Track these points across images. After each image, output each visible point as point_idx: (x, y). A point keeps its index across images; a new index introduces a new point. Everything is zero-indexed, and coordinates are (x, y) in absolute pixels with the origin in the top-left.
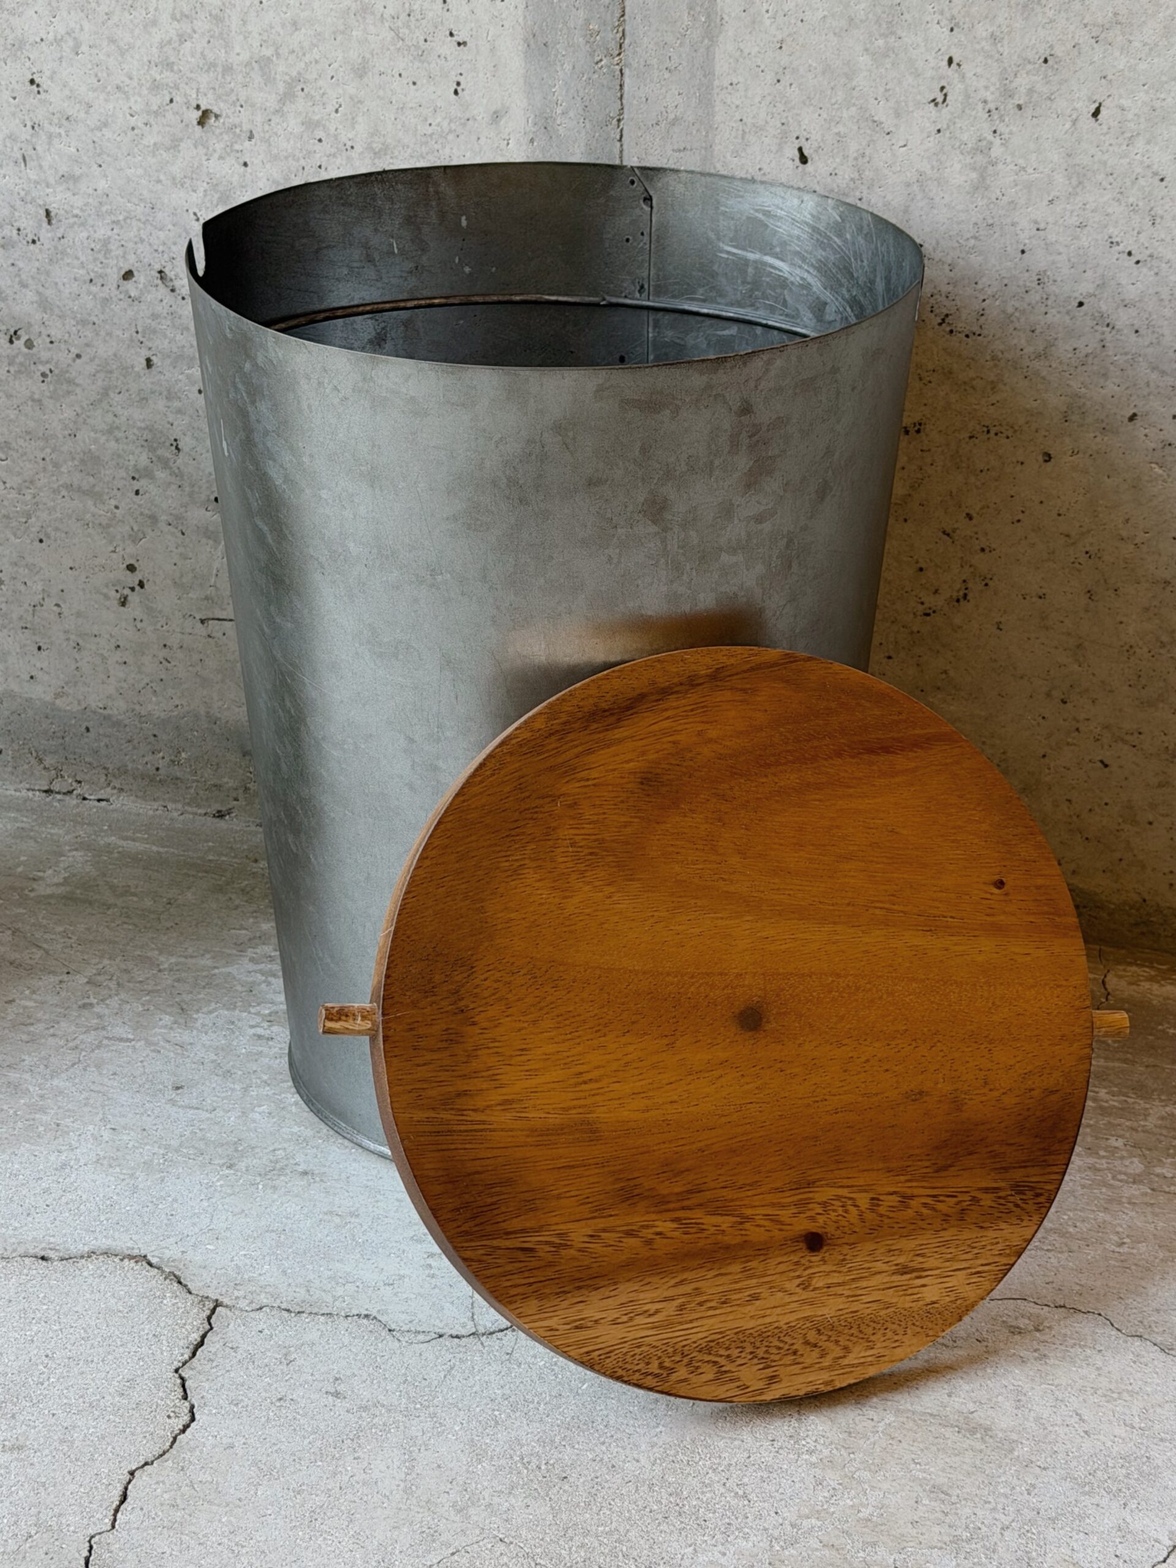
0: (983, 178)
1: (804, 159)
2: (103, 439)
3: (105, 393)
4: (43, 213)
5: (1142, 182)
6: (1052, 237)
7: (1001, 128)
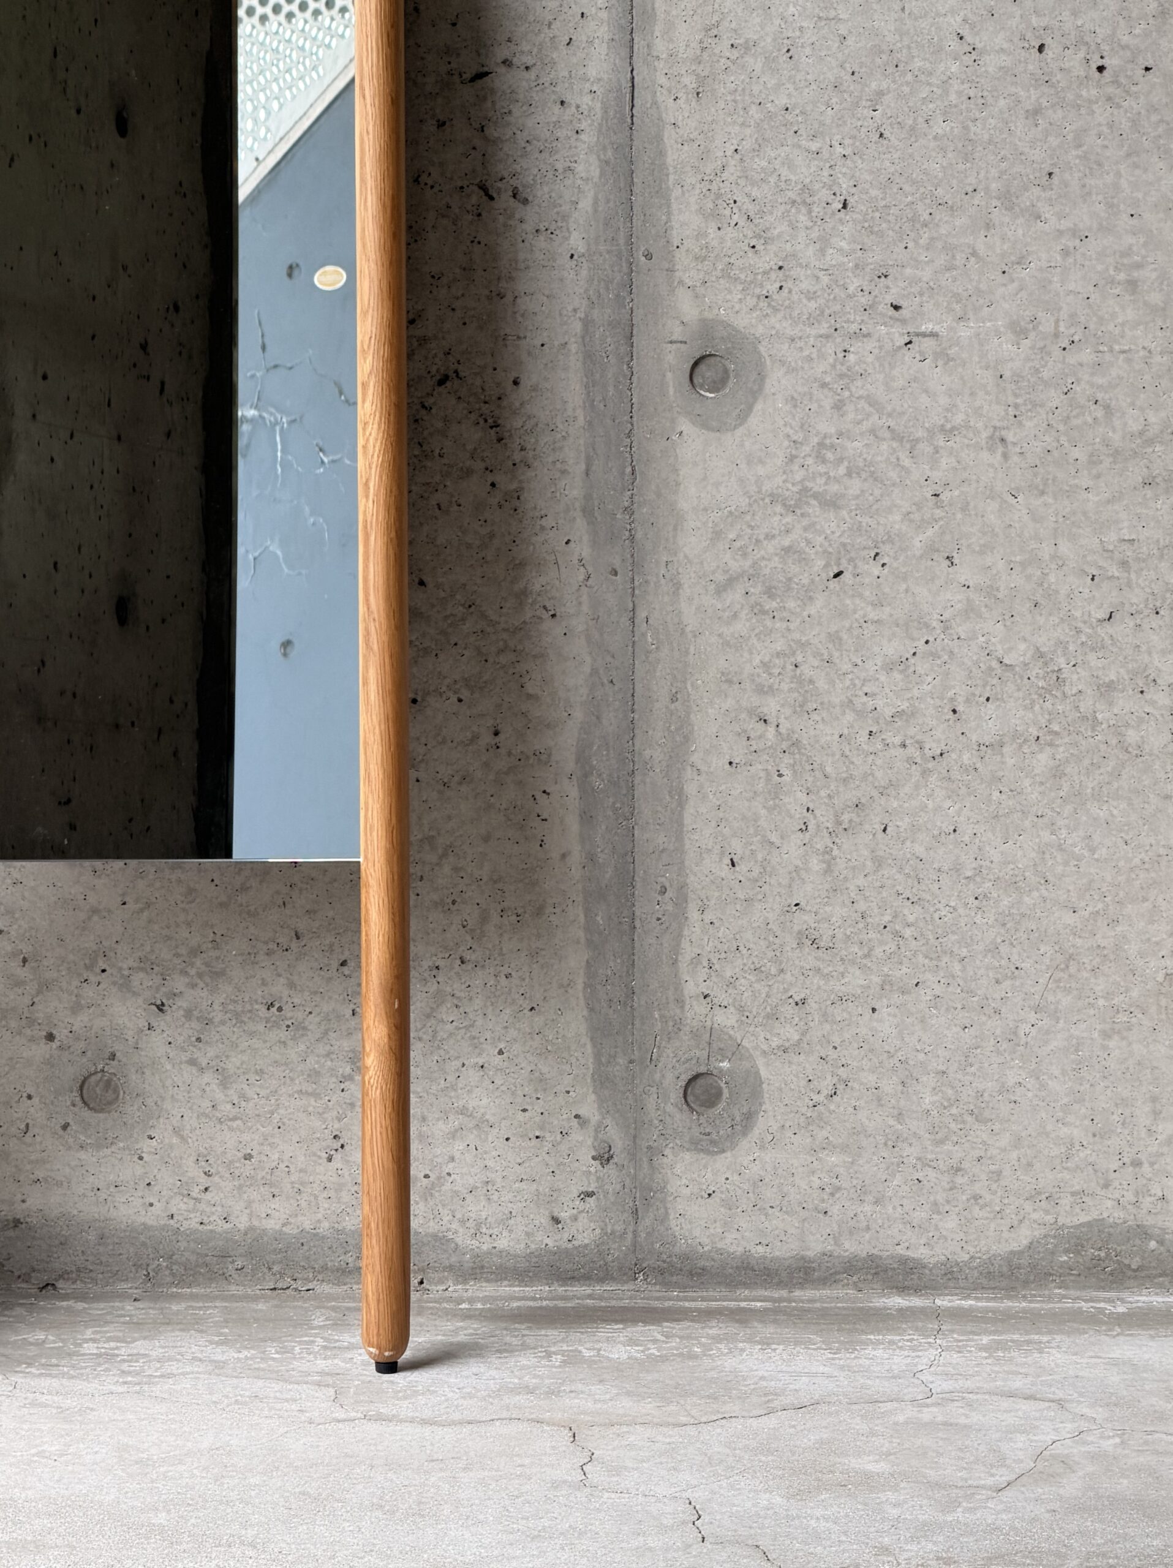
0: (829, 866)
1: (733, 865)
2: (323, 1060)
3: (326, 1033)
4: (293, 934)
5: (911, 862)
6: (868, 894)
7: (837, 840)
